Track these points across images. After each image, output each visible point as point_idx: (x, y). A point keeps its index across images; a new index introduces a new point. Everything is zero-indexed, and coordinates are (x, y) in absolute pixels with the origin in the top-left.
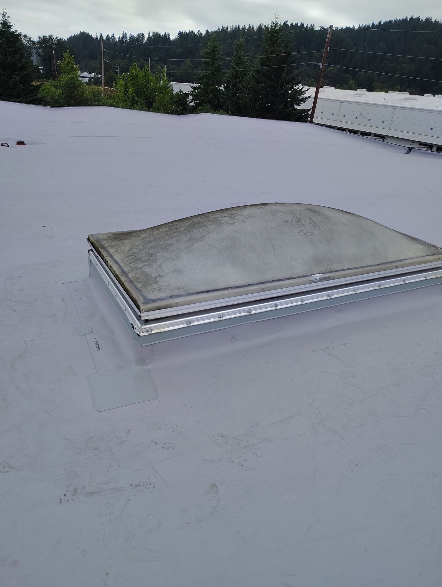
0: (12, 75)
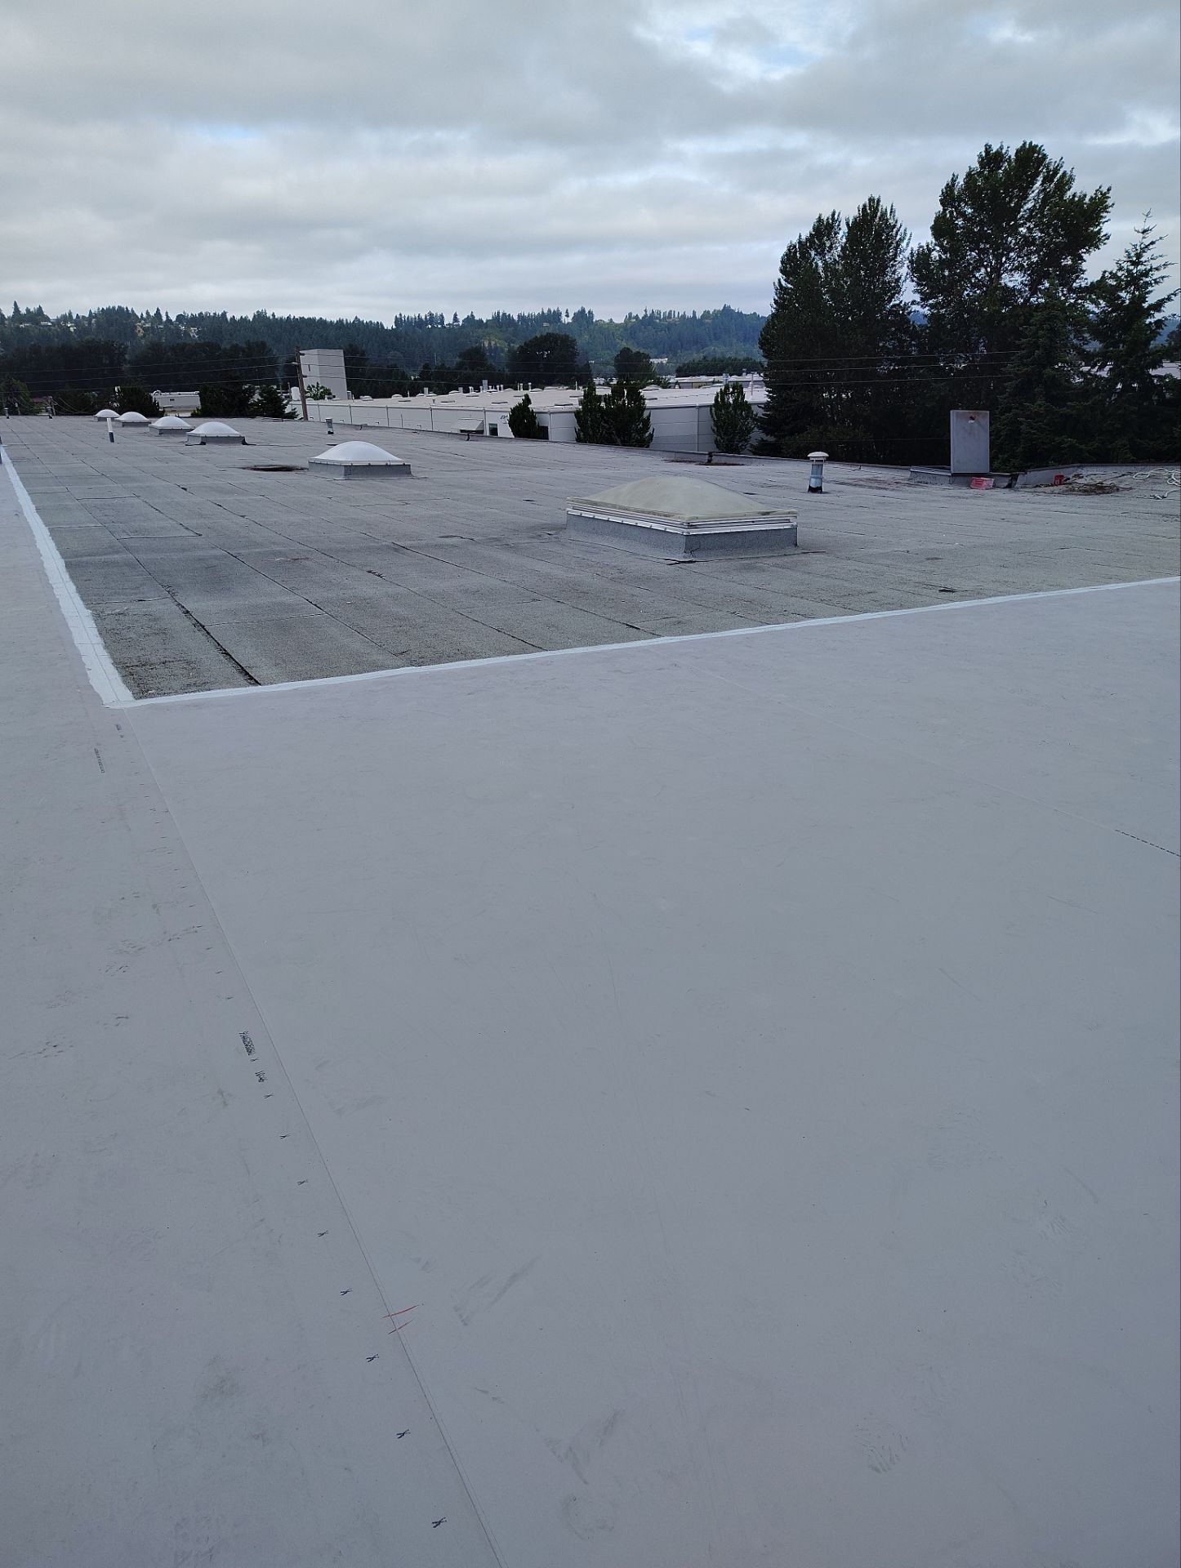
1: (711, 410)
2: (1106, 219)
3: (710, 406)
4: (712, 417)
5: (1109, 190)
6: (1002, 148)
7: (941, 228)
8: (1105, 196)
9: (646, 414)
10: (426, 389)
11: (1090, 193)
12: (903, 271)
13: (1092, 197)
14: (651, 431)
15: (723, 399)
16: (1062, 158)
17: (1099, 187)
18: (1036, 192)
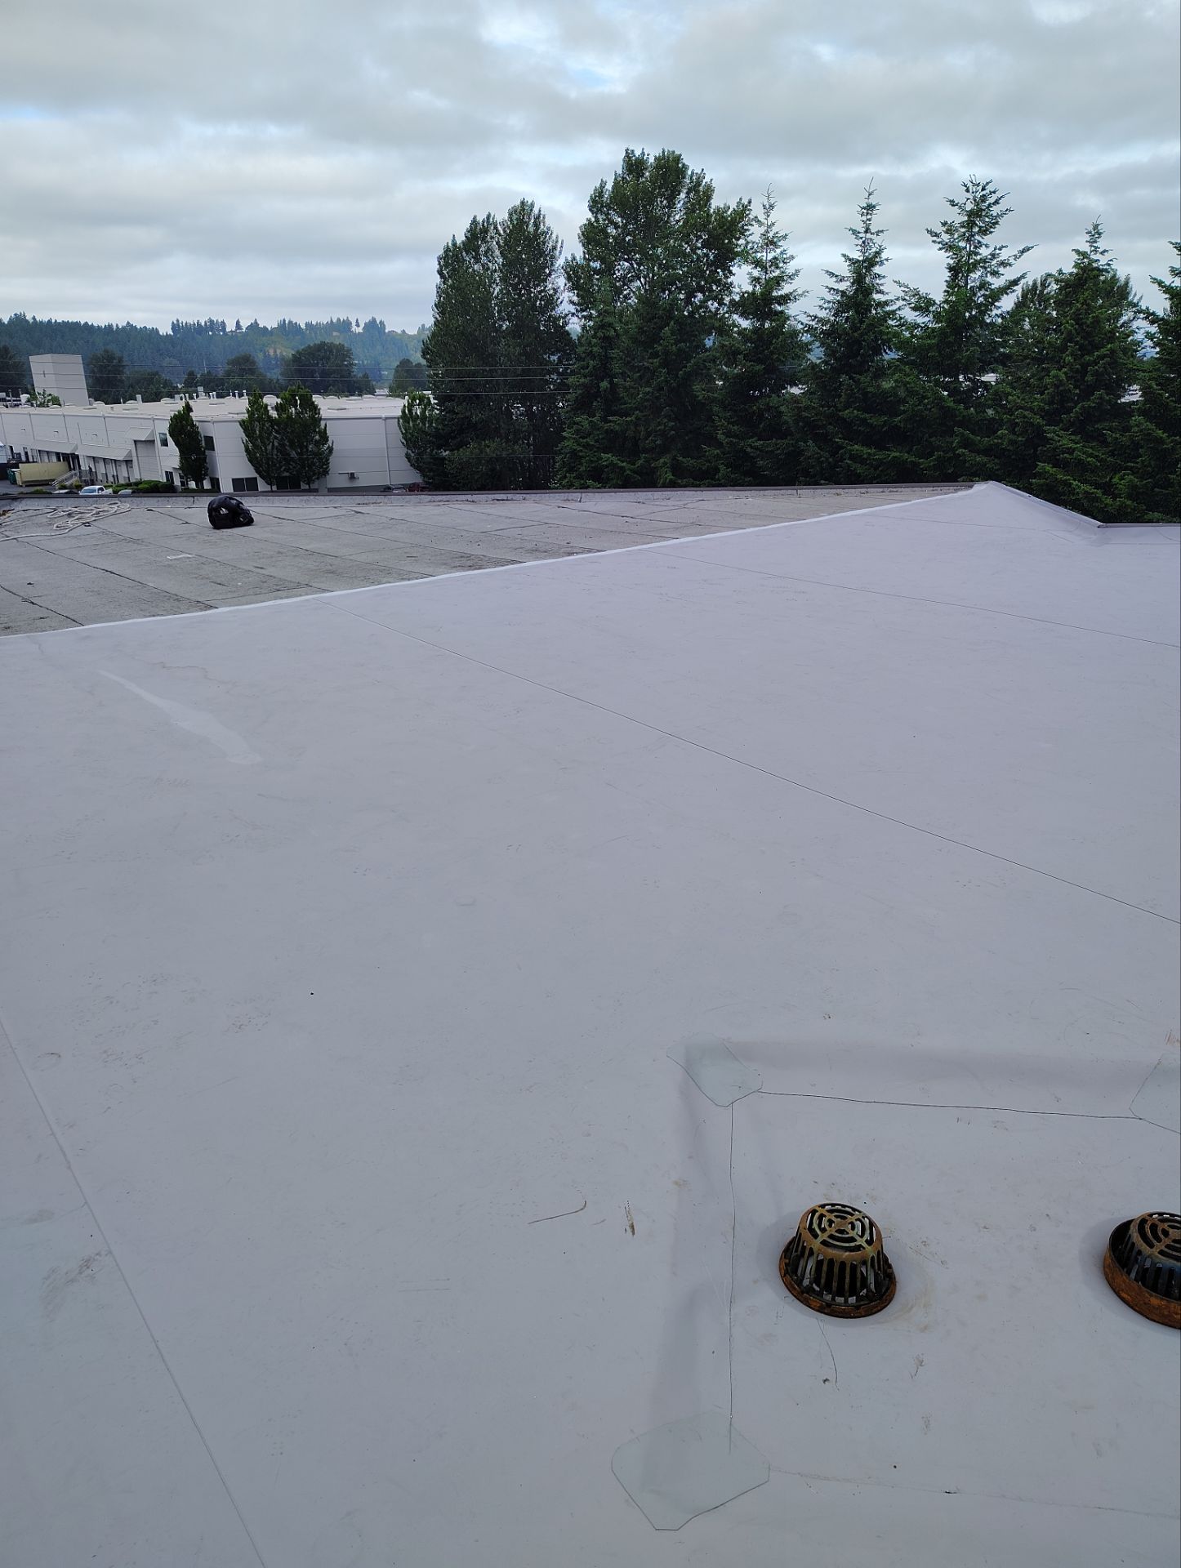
1: (399, 421)
2: (750, 232)
3: (398, 418)
4: (400, 429)
5: (750, 202)
6: (644, 155)
7: (592, 236)
8: (745, 208)
9: (323, 423)
10: (139, 397)
11: (733, 206)
12: (561, 281)
13: (734, 209)
14: (330, 443)
15: (410, 411)
16: (703, 170)
17: (741, 199)
18: (682, 202)
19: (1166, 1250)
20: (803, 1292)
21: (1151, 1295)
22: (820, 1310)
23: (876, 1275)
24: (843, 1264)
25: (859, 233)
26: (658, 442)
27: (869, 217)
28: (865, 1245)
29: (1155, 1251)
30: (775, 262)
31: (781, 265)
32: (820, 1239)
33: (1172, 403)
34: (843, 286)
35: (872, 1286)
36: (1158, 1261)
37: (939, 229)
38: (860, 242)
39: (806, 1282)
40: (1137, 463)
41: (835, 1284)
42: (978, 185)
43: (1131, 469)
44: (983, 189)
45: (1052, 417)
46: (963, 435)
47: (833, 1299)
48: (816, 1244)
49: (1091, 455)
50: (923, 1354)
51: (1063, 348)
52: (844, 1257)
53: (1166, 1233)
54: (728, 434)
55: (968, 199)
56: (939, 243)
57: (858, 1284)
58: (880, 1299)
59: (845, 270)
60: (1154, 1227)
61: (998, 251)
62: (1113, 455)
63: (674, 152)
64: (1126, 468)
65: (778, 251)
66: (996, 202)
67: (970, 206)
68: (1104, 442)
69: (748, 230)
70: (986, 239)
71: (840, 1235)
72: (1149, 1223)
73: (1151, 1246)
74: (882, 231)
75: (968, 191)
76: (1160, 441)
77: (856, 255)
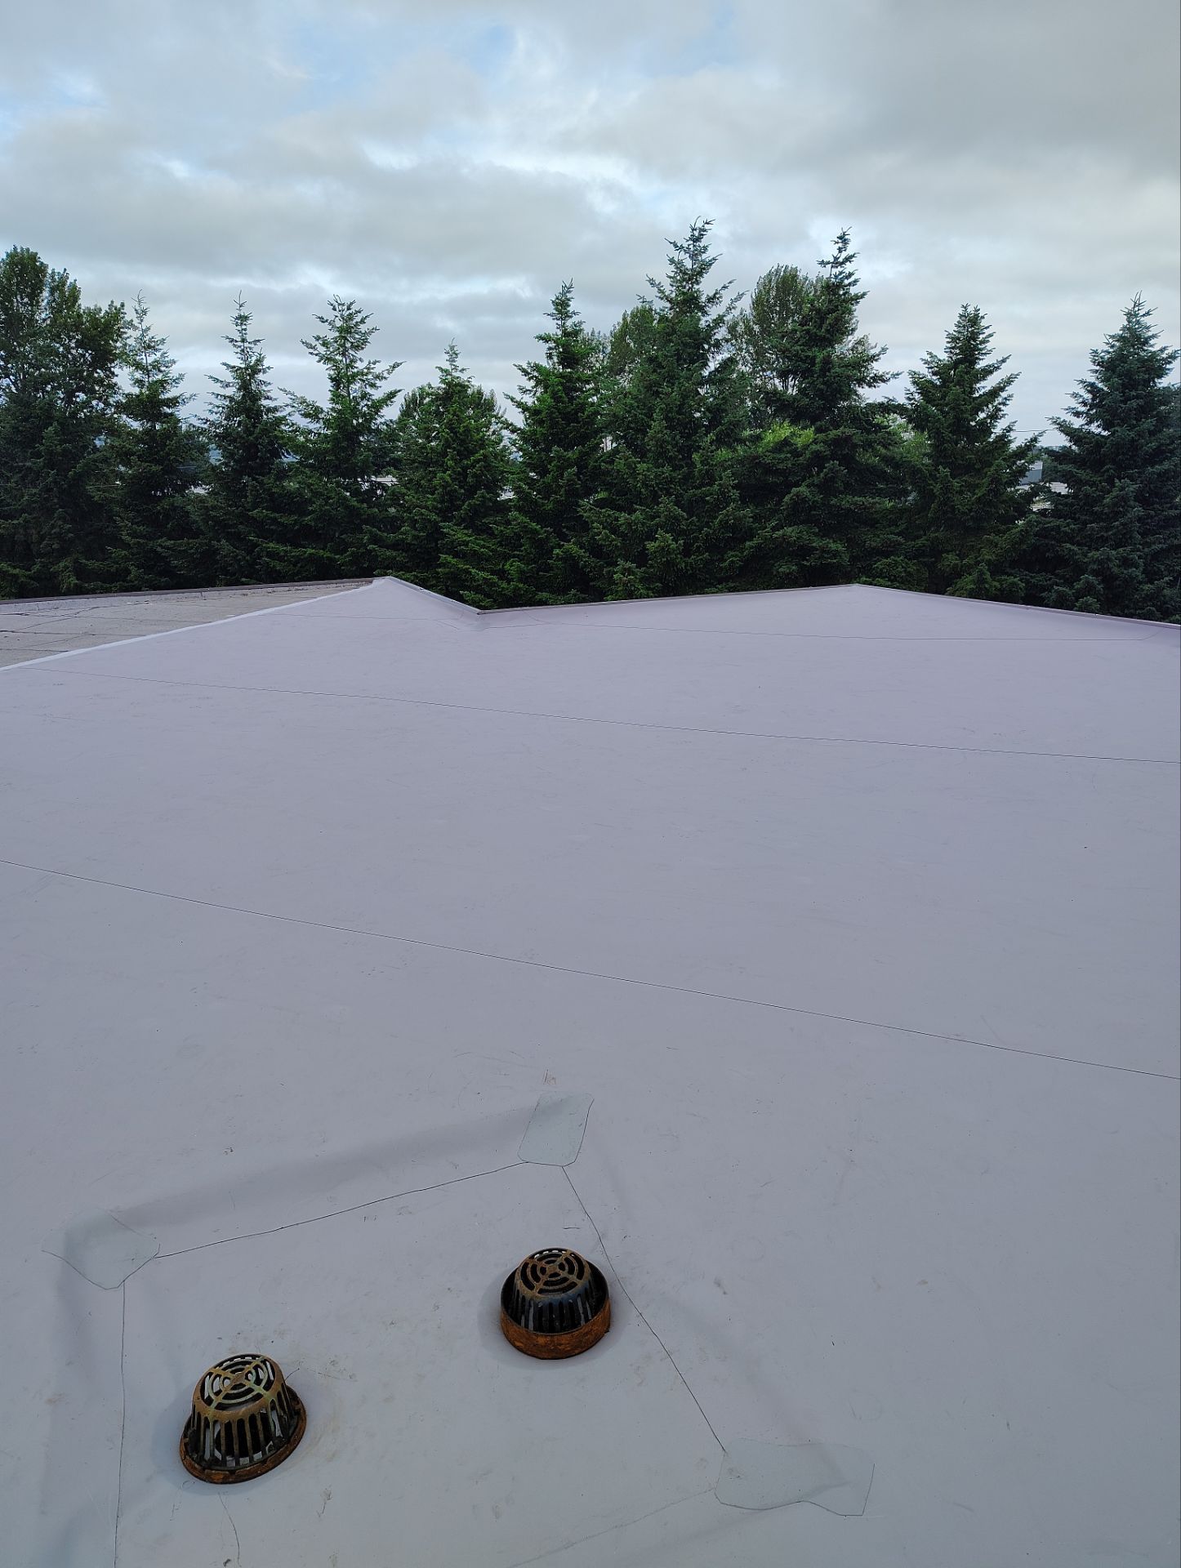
0: (1117, 481)
2: (127, 335)
5: (123, 305)
8: (118, 311)
11: (105, 308)
13: (107, 312)
16: (65, 270)
17: (112, 302)
18: (46, 301)
19: (545, 1287)
20: (204, 1469)
21: (537, 1336)
22: (225, 1482)
23: (280, 1418)
24: (241, 1422)
25: (236, 341)
26: (55, 546)
27: (244, 327)
28: (263, 1392)
29: (535, 1292)
30: (156, 366)
31: (163, 369)
32: (214, 1404)
33: (540, 500)
34: (230, 391)
35: (278, 1433)
36: (538, 1300)
37: (314, 342)
38: (239, 350)
39: (207, 1456)
40: (522, 551)
41: (236, 1447)
42: (343, 305)
43: (518, 556)
44: (349, 309)
45: (445, 515)
46: (371, 532)
47: (238, 1463)
48: (210, 1412)
49: (483, 547)
50: (330, 1486)
51: (445, 454)
52: (241, 1414)
53: (543, 1270)
54: (134, 535)
55: (337, 316)
56: (316, 355)
57: (261, 1436)
58: (289, 1442)
59: (229, 377)
60: (534, 1267)
61: (372, 366)
62: (502, 545)
63: (28, 250)
64: (514, 556)
65: (158, 354)
66: (362, 321)
67: (339, 323)
68: (492, 535)
69: (125, 333)
70: (359, 354)
71: (235, 1392)
72: (530, 1266)
73: (531, 1287)
74: (259, 341)
75: (334, 309)
76: (535, 532)
77: (238, 363)
